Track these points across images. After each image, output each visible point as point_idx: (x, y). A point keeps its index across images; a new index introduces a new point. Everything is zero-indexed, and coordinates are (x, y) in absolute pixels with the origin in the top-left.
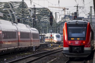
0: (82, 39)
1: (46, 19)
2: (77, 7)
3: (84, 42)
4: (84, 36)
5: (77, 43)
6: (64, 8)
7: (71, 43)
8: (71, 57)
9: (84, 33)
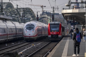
0: (57, 31)
1: (29, 17)
2: (54, 8)
3: (58, 33)
4: (58, 30)
5: (55, 33)
6: (42, 6)
7: (52, 33)
8: (52, 40)
9: (58, 28)
